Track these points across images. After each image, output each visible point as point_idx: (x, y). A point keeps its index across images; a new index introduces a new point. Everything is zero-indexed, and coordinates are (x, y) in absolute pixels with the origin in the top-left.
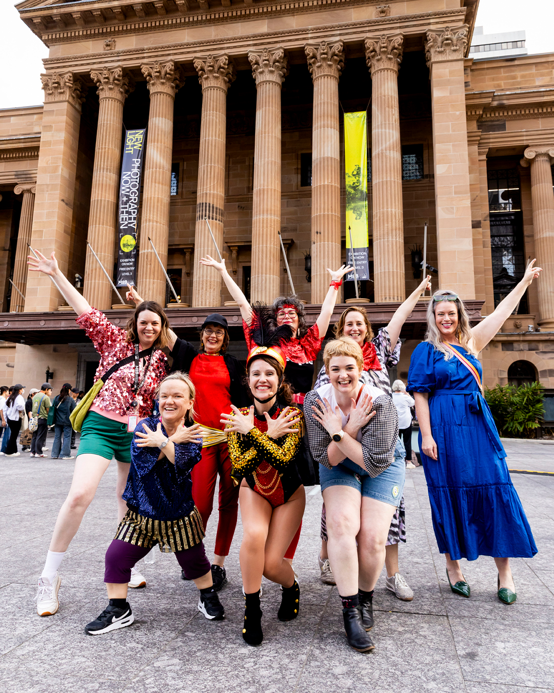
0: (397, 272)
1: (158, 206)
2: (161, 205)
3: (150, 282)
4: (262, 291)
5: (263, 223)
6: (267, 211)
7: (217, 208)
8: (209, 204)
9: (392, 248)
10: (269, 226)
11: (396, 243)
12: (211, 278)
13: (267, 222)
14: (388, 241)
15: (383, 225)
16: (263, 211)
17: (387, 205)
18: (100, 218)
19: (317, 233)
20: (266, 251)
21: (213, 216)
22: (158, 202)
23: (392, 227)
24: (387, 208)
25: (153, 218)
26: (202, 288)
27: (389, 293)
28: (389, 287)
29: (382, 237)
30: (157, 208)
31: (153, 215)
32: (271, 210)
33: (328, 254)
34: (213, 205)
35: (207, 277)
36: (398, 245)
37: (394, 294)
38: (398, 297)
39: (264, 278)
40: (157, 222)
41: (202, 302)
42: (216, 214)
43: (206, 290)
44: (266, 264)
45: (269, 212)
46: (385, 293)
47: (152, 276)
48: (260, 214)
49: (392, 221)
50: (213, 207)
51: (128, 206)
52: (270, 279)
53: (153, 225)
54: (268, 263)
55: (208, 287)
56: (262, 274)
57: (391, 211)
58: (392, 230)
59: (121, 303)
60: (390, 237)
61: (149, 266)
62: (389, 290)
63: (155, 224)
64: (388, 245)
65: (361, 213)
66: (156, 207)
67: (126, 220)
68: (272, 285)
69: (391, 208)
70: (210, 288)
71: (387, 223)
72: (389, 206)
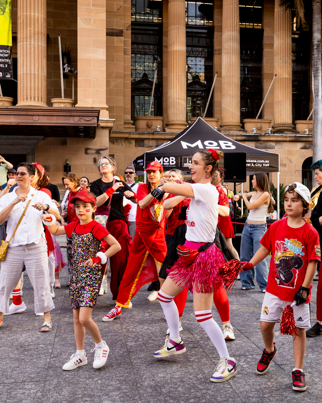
0: (38, 75)
9: (34, 51)
11: (38, 47)
14: (30, 44)
15: (26, 28)
17: (30, 9)
23: (34, 31)
24: (30, 12)
27: (31, 94)
28: (31, 88)
29: (25, 40)
36: (40, 49)
37: (34, 94)
38: (38, 97)
46: (27, 94)
49: (34, 25)
57: (34, 15)
58: (34, 34)
60: (33, 41)
62: (31, 91)
64: (30, 48)
65: (5, 8)
69: (34, 12)
71: (30, 27)
72: (32, 10)
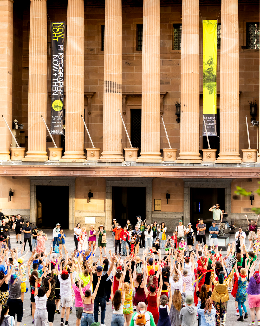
0: (233, 133)
1: (77, 81)
2: (80, 80)
3: (75, 134)
4: (149, 142)
5: (149, 97)
6: (152, 89)
7: (118, 85)
8: (113, 82)
9: (231, 118)
10: (153, 99)
11: (233, 115)
12: (115, 132)
13: (152, 97)
14: (228, 114)
15: (226, 103)
16: (149, 89)
17: (228, 90)
18: (37, 88)
19: (184, 105)
20: (152, 116)
21: (115, 90)
22: (77, 78)
23: (231, 104)
24: (228, 92)
25: (75, 90)
26: (110, 139)
27: (228, 147)
28: (228, 143)
29: (225, 111)
30: (77, 83)
31: (75, 87)
32: (154, 89)
33: (191, 120)
34: (115, 83)
35: (113, 132)
36: (234, 116)
37: (231, 147)
38: (233, 149)
39: (150, 134)
40: (77, 92)
41: (110, 148)
42: (118, 88)
43: (113, 140)
44: (152, 125)
45: (153, 90)
46: (226, 147)
47: (76, 130)
48: (147, 91)
49: (231, 100)
50: (116, 84)
51: (57, 80)
52: (154, 134)
53: (75, 95)
54: (153, 124)
55: (114, 139)
56: (149, 131)
57: (231, 94)
58: (231, 106)
59: (54, 147)
60: (230, 111)
61: (74, 123)
62: (228, 145)
63: (76, 94)
64: (228, 116)
65: (213, 90)
66: (76, 82)
67: (56, 90)
68: (155, 138)
69: (231, 92)
70: (115, 139)
71: (228, 102)
72: (230, 91)
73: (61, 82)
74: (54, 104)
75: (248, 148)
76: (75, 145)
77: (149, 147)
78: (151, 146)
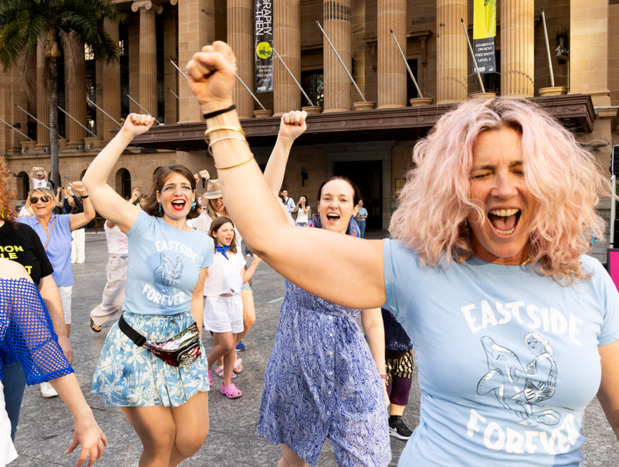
0: (523, 63)
1: (286, 9)
2: (290, 8)
3: (283, 87)
4: (387, 90)
5: (386, 19)
6: (390, 5)
7: (342, 6)
8: (334, 3)
10: (392, 21)
11: (523, 30)
12: (339, 80)
13: (390, 18)
15: (511, 12)
16: (386, 6)
18: (235, 26)
19: (441, 25)
20: (390, 48)
21: (338, 15)
22: (286, 5)
23: (519, 12)
25: (283, 22)
26: (331, 91)
27: (515, 86)
29: (508, 25)
30: (286, 12)
31: (283, 18)
32: (394, 4)
33: (452, 48)
34: (338, 3)
35: (335, 79)
36: (525, 33)
37: (519, 86)
38: (523, 89)
39: (388, 77)
40: (287, 26)
41: (331, 105)
42: (342, 12)
43: (335, 92)
44: (390, 62)
45: (392, 7)
46: (511, 86)
47: (285, 81)
48: (383, 9)
49: (519, 6)
50: (338, 6)
51: (262, 12)
52: (395, 77)
53: (283, 29)
54: (392, 61)
55: (337, 90)
56: (387, 72)
58: (519, 16)
59: (262, 109)
60: (517, 24)
61: (282, 71)
62: (515, 82)
63: (285, 28)
66: (284, 10)
67: (261, 27)
68: (396, 84)
70: (339, 90)
71: (515, 9)
73: (269, 15)
74: (258, 49)
75: (550, 86)
76: (284, 104)
77: (387, 98)
78: (391, 96)
